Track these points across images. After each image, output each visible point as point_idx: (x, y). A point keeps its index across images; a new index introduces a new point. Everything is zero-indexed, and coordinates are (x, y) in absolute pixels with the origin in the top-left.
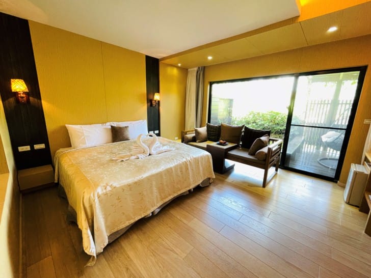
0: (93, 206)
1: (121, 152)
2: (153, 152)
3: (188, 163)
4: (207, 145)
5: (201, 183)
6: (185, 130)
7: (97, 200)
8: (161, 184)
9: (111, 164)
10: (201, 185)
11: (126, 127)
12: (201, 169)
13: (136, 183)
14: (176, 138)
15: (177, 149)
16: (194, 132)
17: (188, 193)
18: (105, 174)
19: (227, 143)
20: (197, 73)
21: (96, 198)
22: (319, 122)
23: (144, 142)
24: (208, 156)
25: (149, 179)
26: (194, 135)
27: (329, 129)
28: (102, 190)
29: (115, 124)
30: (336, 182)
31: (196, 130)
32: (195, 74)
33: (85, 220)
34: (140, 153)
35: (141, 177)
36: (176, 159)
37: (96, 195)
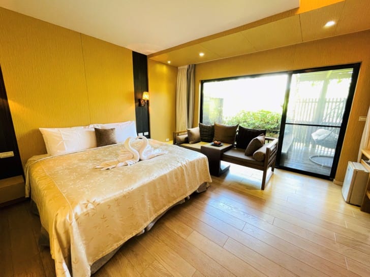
0: (70, 231)
1: (106, 159)
2: (143, 157)
3: (184, 168)
4: (202, 147)
5: (198, 189)
6: (176, 131)
7: (74, 224)
8: (154, 194)
9: (94, 173)
10: (198, 192)
11: (112, 129)
12: (197, 173)
13: (124, 196)
14: (168, 139)
15: (171, 152)
16: (186, 133)
17: (184, 201)
18: (86, 188)
19: (222, 144)
20: (188, 71)
21: (74, 220)
22: (307, 120)
23: (133, 146)
24: (204, 158)
25: (140, 190)
26: (187, 136)
27: (319, 127)
28: (82, 210)
29: (99, 127)
30: (332, 180)
31: (189, 131)
32: (185, 72)
33: (59, 251)
34: (129, 158)
35: (130, 189)
36: (171, 165)
37: (73, 217)
